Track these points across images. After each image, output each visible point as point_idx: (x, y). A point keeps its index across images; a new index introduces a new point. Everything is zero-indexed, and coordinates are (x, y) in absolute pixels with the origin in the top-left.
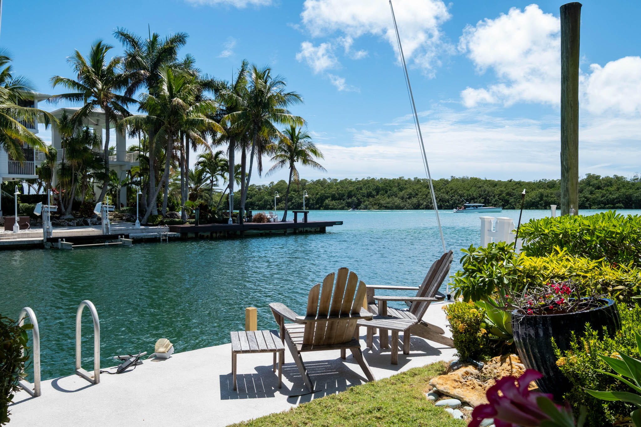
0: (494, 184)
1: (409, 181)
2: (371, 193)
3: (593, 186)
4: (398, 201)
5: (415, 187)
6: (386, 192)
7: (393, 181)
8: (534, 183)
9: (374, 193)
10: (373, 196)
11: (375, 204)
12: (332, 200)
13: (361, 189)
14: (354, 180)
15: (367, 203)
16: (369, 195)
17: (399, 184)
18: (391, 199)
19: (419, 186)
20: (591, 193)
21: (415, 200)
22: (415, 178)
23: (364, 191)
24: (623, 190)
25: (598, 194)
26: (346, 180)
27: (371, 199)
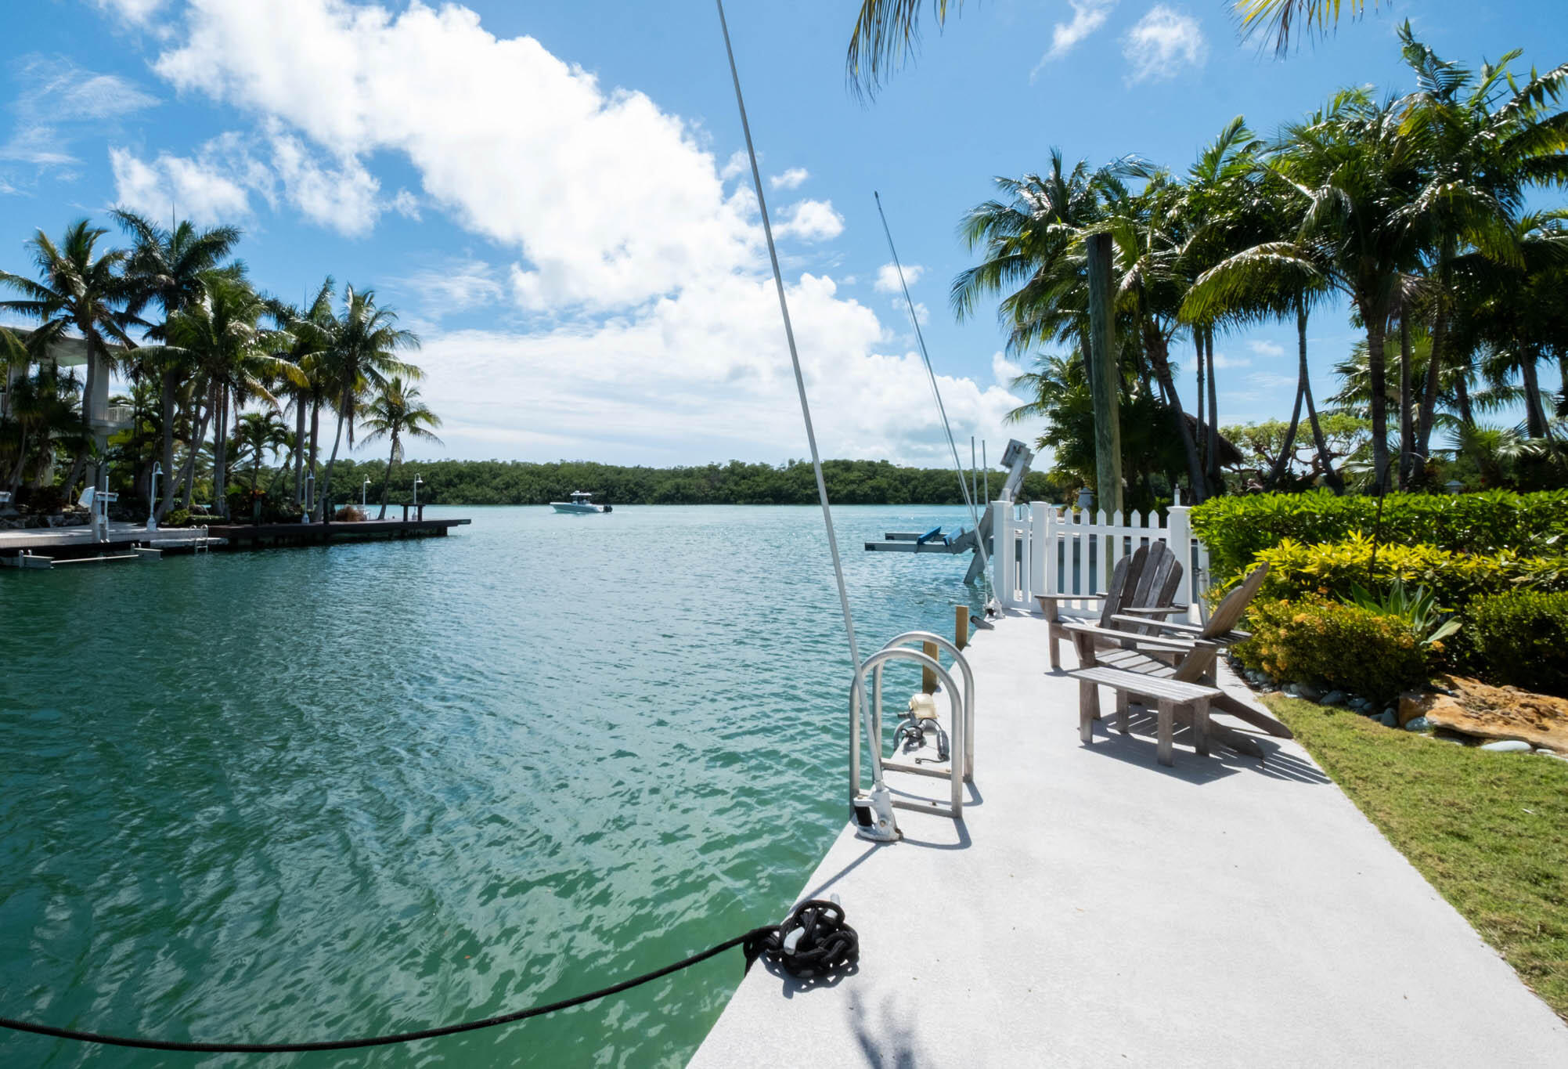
0: (620, 471)
1: (503, 465)
2: (451, 480)
3: (738, 475)
4: (490, 493)
5: (515, 474)
6: (474, 480)
7: (483, 464)
8: (669, 471)
9: (456, 480)
10: (455, 486)
11: (458, 497)
12: (394, 490)
13: (437, 474)
14: (426, 462)
15: (446, 495)
16: (449, 484)
17: (491, 469)
18: (480, 490)
19: (520, 472)
20: (736, 484)
21: (514, 492)
22: (513, 462)
23: (442, 478)
24: (771, 481)
25: (744, 486)
26: (414, 461)
27: (452, 490)
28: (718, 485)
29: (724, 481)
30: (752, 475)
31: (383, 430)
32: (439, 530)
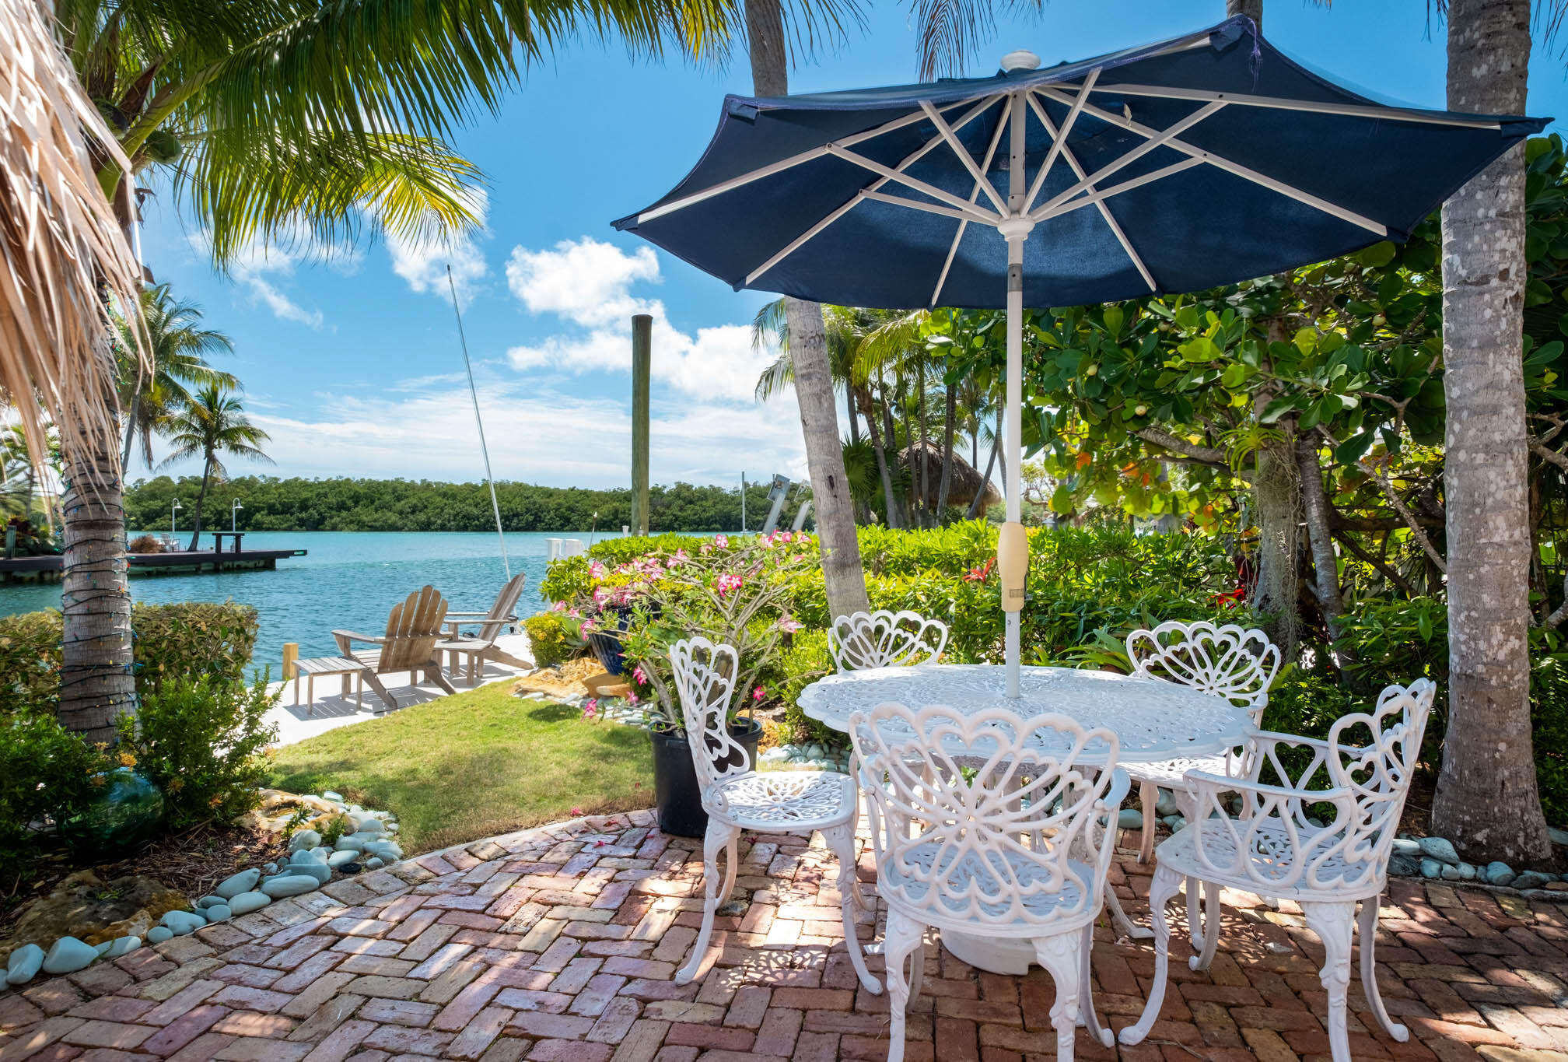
0: (549, 494)
1: (411, 486)
2: (344, 503)
3: (684, 499)
4: (393, 518)
5: (423, 496)
6: (373, 502)
7: (385, 484)
8: (606, 494)
9: (350, 503)
10: (348, 509)
11: (352, 522)
12: (269, 514)
13: (326, 495)
14: (312, 480)
15: (336, 520)
16: (341, 507)
17: (394, 491)
18: (380, 514)
19: (429, 494)
20: (681, 509)
21: (422, 517)
22: (423, 481)
23: (332, 499)
24: (720, 506)
25: (689, 512)
26: (296, 479)
27: (344, 514)
28: (661, 510)
29: (668, 507)
30: (700, 499)
31: (192, 447)
32: (266, 562)
